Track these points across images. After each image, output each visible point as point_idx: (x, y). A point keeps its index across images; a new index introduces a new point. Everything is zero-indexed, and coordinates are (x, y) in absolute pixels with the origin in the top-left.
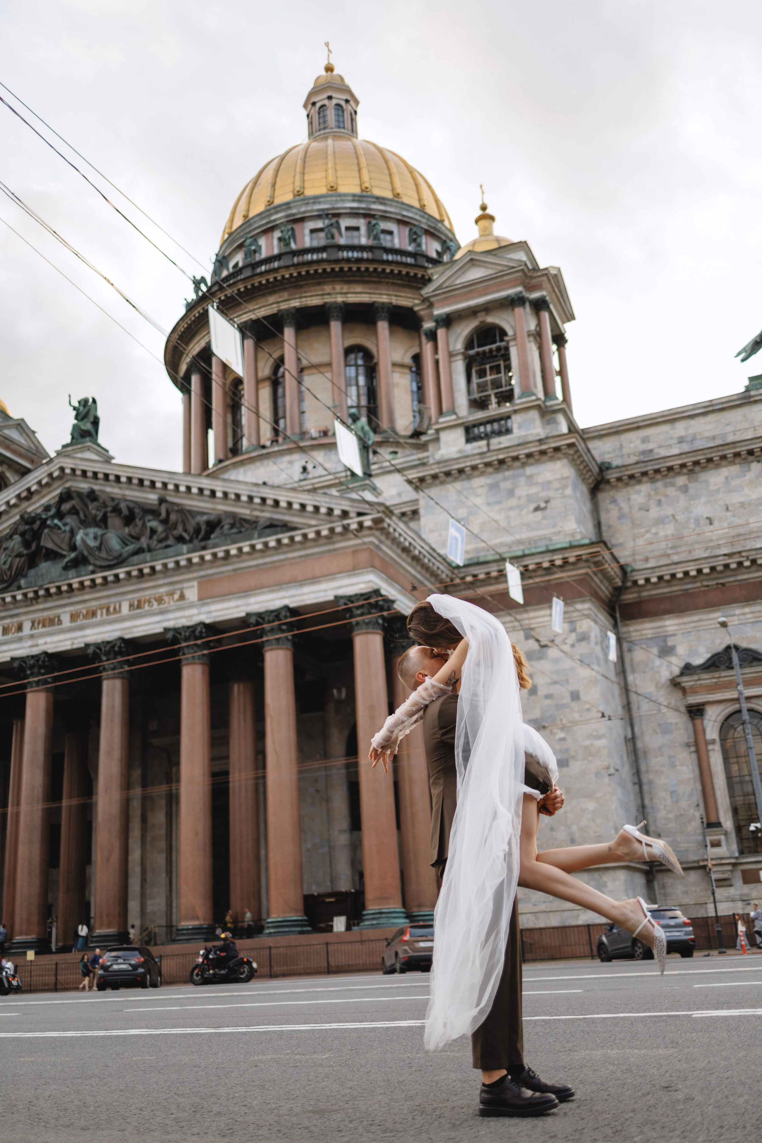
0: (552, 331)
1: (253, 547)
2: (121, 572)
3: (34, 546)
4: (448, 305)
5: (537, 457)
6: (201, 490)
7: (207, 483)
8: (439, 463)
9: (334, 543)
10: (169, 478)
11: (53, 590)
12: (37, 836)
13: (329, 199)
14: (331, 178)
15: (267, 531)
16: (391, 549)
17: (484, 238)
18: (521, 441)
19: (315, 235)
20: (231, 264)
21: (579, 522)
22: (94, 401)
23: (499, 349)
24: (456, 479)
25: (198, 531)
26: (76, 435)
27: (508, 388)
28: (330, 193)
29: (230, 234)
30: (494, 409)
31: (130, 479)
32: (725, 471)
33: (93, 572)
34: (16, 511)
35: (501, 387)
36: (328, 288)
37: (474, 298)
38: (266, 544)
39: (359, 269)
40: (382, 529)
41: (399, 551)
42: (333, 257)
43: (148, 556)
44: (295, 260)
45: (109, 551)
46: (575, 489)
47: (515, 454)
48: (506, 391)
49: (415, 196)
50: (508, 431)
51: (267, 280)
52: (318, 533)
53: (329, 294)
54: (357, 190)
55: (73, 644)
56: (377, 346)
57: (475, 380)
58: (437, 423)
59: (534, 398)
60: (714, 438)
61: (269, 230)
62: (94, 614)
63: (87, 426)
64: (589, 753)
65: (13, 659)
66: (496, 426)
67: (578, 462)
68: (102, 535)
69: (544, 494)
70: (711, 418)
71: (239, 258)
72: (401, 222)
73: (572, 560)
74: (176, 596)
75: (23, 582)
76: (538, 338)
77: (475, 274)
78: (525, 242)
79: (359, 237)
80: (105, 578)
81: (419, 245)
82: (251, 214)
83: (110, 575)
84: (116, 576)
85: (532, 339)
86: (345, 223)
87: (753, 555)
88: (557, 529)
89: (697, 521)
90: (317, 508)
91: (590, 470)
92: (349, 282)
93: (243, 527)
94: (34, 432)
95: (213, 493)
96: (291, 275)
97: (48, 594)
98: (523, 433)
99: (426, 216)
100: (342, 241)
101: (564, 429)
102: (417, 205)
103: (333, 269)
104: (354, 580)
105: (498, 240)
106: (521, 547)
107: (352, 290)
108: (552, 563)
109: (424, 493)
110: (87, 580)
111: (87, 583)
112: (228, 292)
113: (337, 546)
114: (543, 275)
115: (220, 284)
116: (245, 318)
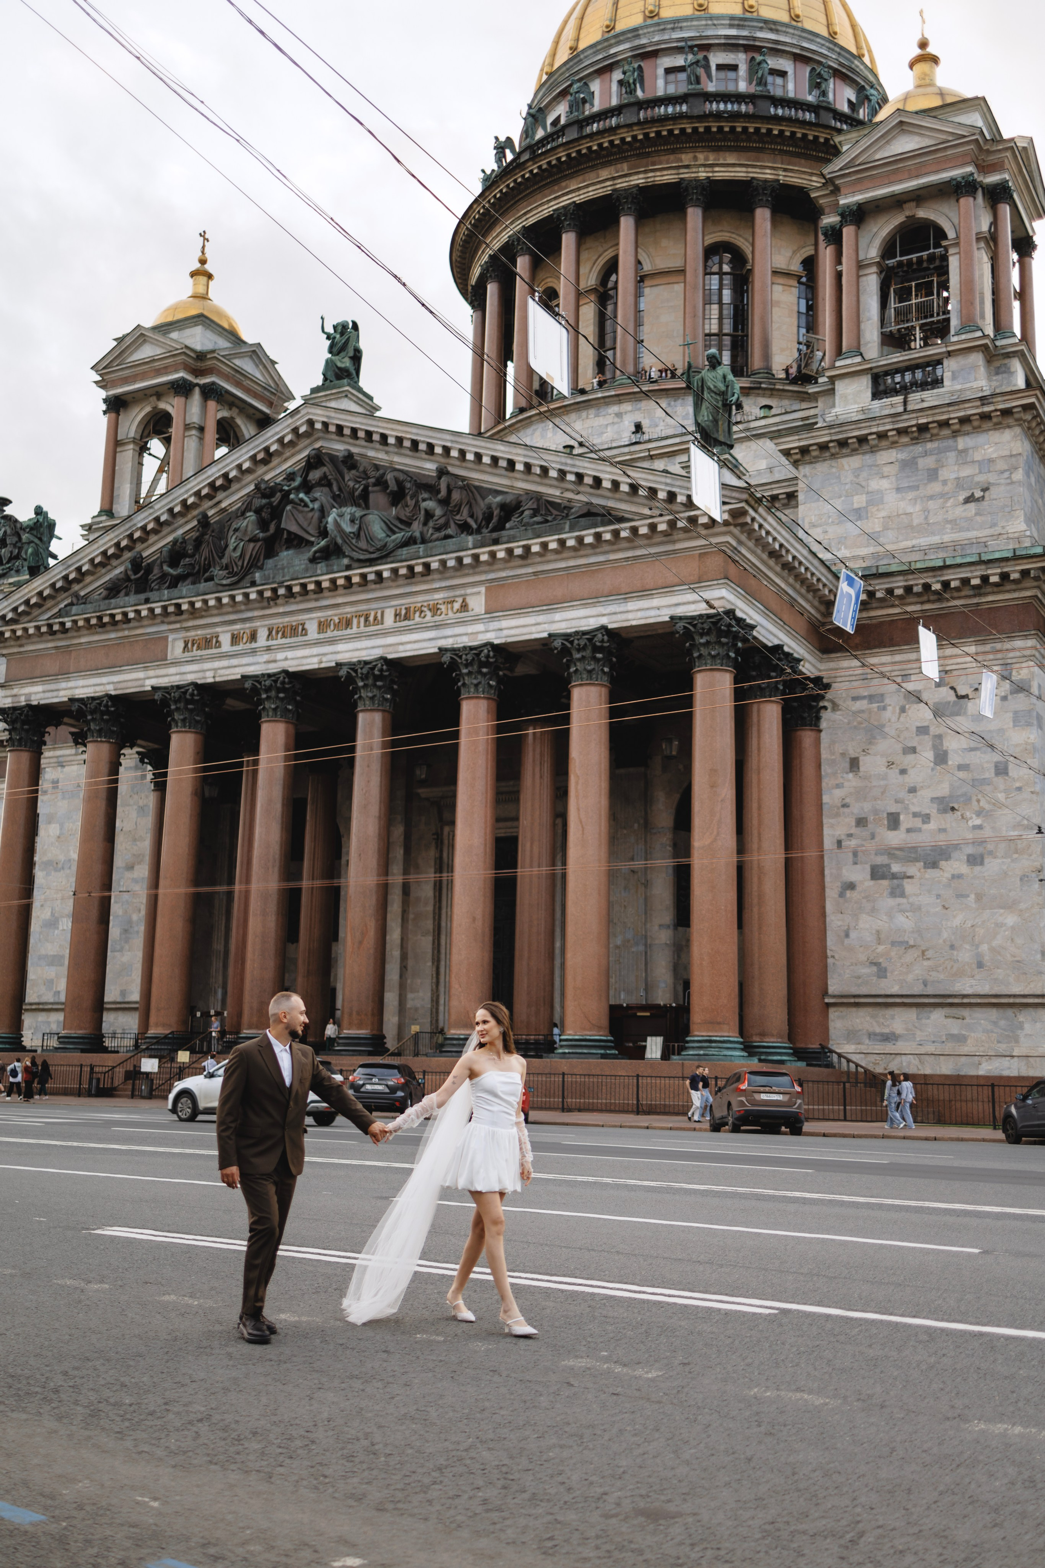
0: (1013, 232)
1: (562, 542)
2: (385, 569)
3: (272, 528)
4: (860, 191)
5: (976, 424)
6: (495, 460)
7: (502, 450)
8: (830, 427)
9: (674, 542)
10: (452, 441)
11: (296, 589)
12: (272, 907)
13: (695, 23)
15: (583, 521)
16: (753, 552)
17: (920, 90)
18: (954, 398)
19: (672, 77)
21: (1030, 520)
22: (355, 326)
23: (931, 258)
24: (854, 451)
25: (488, 517)
26: (330, 375)
27: (941, 317)
28: (697, 13)
29: (550, 75)
30: (918, 351)
31: (400, 440)
33: (348, 568)
34: (250, 478)
35: (932, 316)
36: (686, 158)
37: (901, 181)
38: (580, 540)
39: (733, 129)
40: (744, 525)
41: (765, 556)
42: (696, 112)
43: (421, 548)
44: (642, 114)
45: (370, 539)
46: (1029, 470)
47: (945, 417)
48: (938, 321)
49: (823, 18)
50: (937, 382)
51: (600, 145)
52: (653, 527)
53: (687, 167)
54: (737, 10)
55: (321, 662)
56: (753, 245)
57: (893, 304)
58: (833, 367)
59: (979, 334)
61: (605, 70)
62: (348, 624)
63: (345, 363)
64: (1015, 848)
65: (244, 677)
66: (919, 375)
67: (1037, 432)
68: (361, 517)
69: (981, 478)
72: (800, 58)
73: (1015, 576)
74: (457, 606)
75: (257, 576)
76: (992, 244)
77: (907, 144)
78: (983, 98)
79: (736, 80)
80: (364, 576)
81: (824, 94)
82: (582, 46)
83: (371, 573)
84: (379, 574)
85: (982, 245)
86: (716, 58)
88: (998, 530)
90: (653, 492)
92: (717, 149)
93: (551, 513)
94: (273, 362)
95: (511, 464)
96: (634, 137)
98: (959, 387)
99: (837, 48)
100: (711, 87)
101: (1021, 383)
102: (824, 32)
103: (695, 129)
105: (942, 93)
106: (941, 555)
107: (722, 161)
108: (985, 579)
109: (805, 470)
110: (340, 577)
111: (341, 582)
112: (544, 163)
113: (679, 546)
114: (1006, 149)
115: (532, 149)
116: (565, 201)
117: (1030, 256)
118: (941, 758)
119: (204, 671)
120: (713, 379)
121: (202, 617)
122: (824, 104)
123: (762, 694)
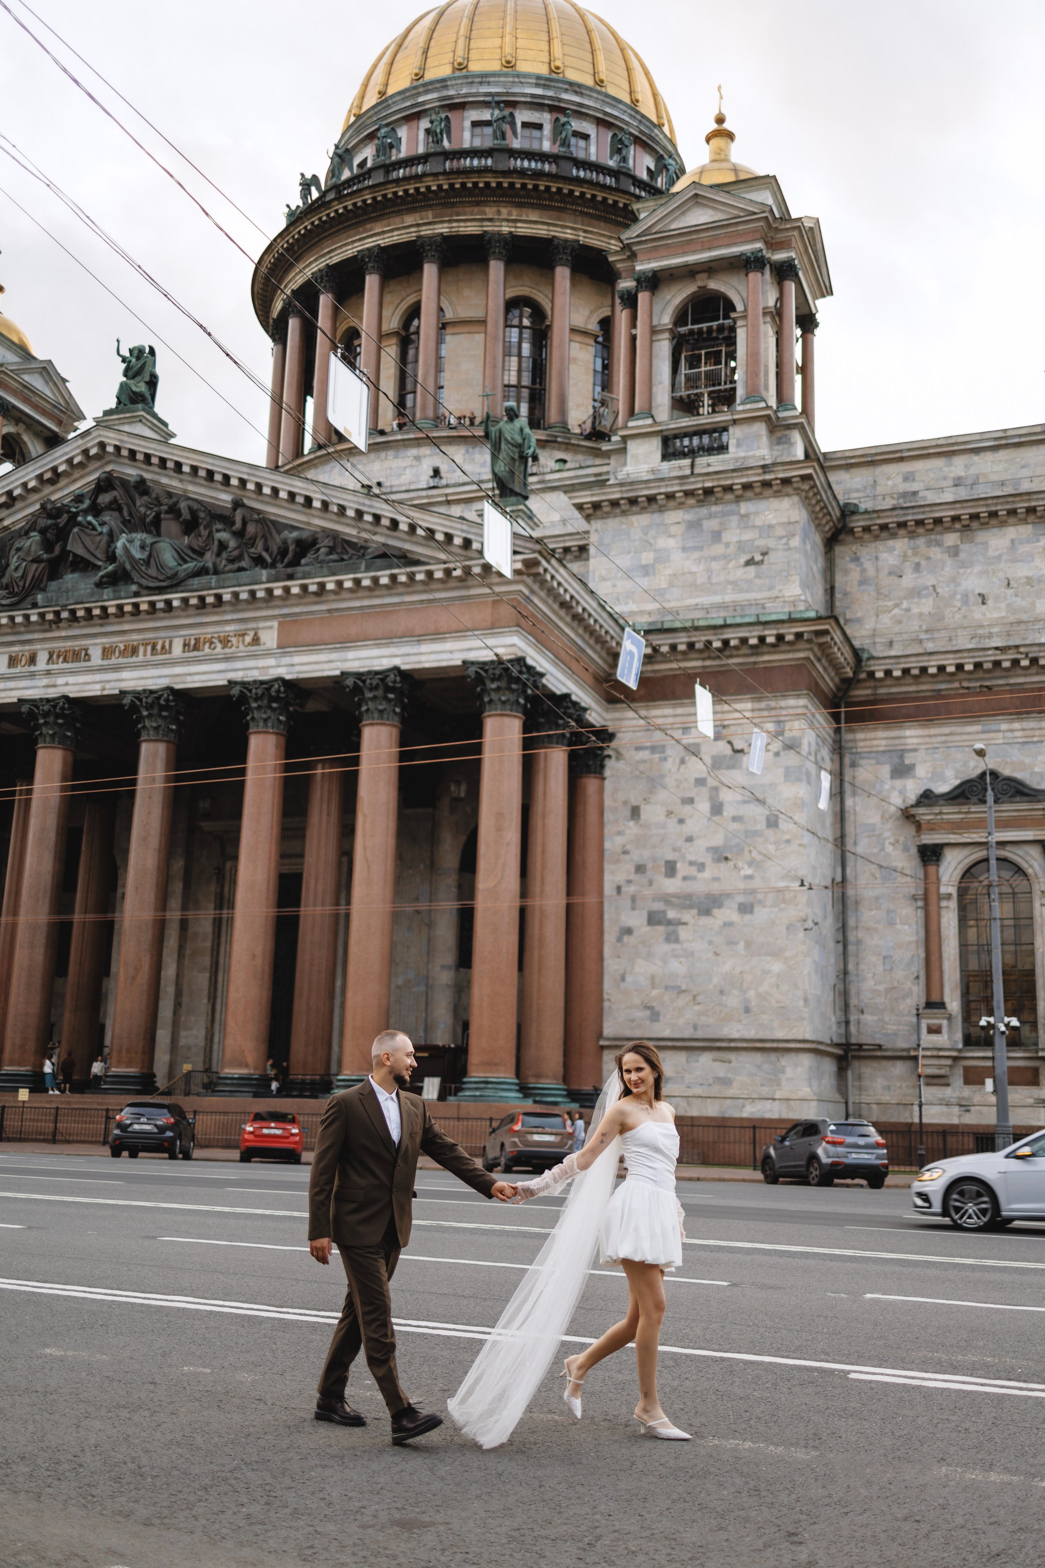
0: (797, 308)
1: (357, 582)
2: (176, 599)
3: (57, 549)
4: (656, 259)
5: (757, 490)
6: (292, 495)
7: (299, 486)
8: (622, 484)
9: (468, 588)
10: (249, 474)
11: (80, 613)
12: (41, 939)
13: (502, 79)
14: (508, 50)
15: (379, 562)
16: (545, 602)
17: (716, 165)
18: (738, 465)
19: (478, 130)
20: (357, 161)
21: (804, 585)
22: (152, 351)
23: (721, 328)
24: (644, 510)
25: (283, 552)
26: (123, 398)
27: (728, 386)
28: (504, 69)
29: (358, 117)
30: (706, 417)
31: (195, 469)
32: (1012, 532)
33: (137, 594)
34: (35, 497)
35: (720, 384)
36: (490, 212)
37: (694, 252)
38: (375, 580)
39: (536, 187)
40: (537, 575)
41: (556, 606)
42: (501, 167)
44: (448, 164)
45: (160, 567)
46: (805, 538)
47: (729, 482)
48: (725, 390)
49: (626, 86)
50: (723, 448)
51: (406, 191)
52: (448, 572)
53: (491, 220)
54: (544, 70)
55: (104, 689)
56: (552, 301)
57: (683, 370)
58: (625, 427)
59: (763, 405)
60: (1003, 484)
61: (413, 117)
62: (134, 651)
63: (141, 387)
64: (782, 898)
65: (21, 701)
66: (706, 440)
67: (814, 502)
68: (152, 544)
69: (761, 543)
70: (1002, 454)
71: (368, 153)
72: (602, 123)
73: (789, 638)
74: (248, 639)
76: (777, 319)
77: (699, 217)
78: (774, 177)
79: (541, 139)
80: (152, 604)
81: (624, 159)
82: (391, 91)
83: (160, 601)
84: (168, 603)
85: (768, 319)
86: (522, 116)
87: (1034, 652)
88: (775, 593)
89: (965, 597)
90: (449, 537)
91: (830, 515)
92: (520, 205)
93: (347, 553)
94: (64, 381)
95: (308, 500)
96: (440, 187)
97: (74, 618)
98: (742, 454)
99: (639, 117)
100: (516, 144)
101: (800, 454)
102: (627, 100)
103: (499, 184)
104: (491, 641)
105: (735, 170)
106: (722, 614)
107: (524, 218)
108: (762, 639)
109: (597, 524)
110: (127, 604)
111: (128, 608)
112: (349, 204)
113: (473, 592)
114: (794, 228)
115: (337, 189)
116: (369, 243)
117: (813, 333)
118: (717, 809)
120: (511, 430)
122: (625, 170)
123: (549, 741)
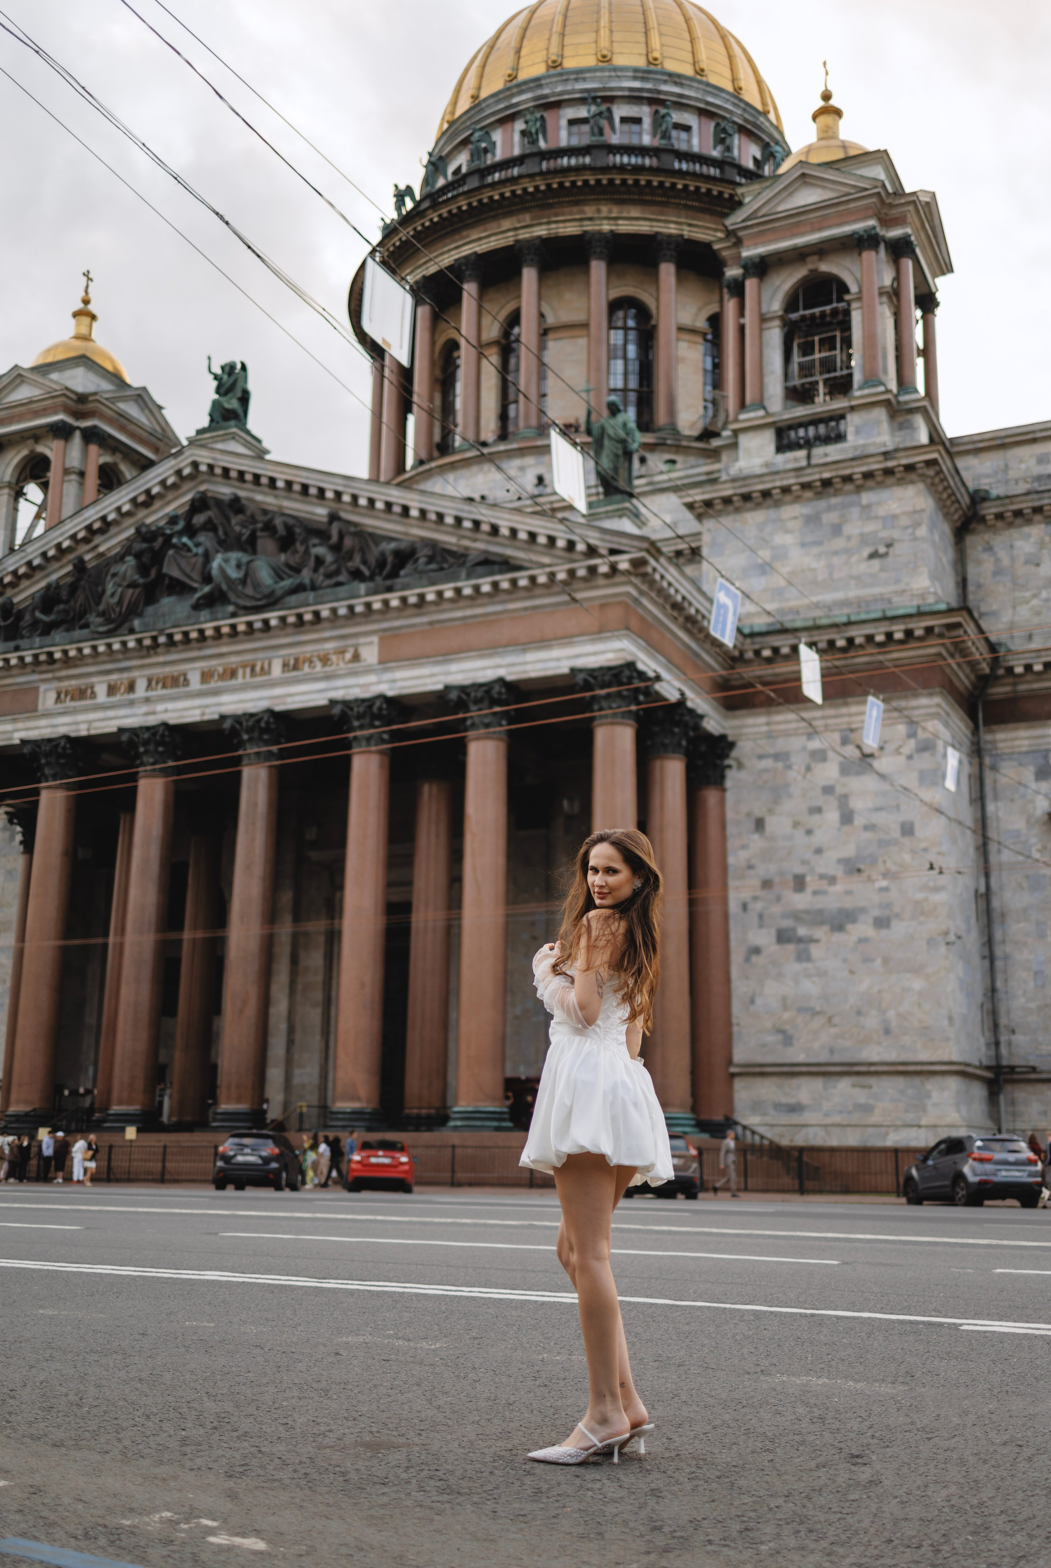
0: (916, 288)
1: (458, 591)
2: (273, 617)
3: (153, 573)
4: (763, 243)
5: (879, 478)
6: (389, 505)
7: (397, 496)
8: (734, 480)
9: (573, 592)
10: (343, 486)
11: (178, 637)
12: (147, 973)
13: (598, 74)
14: (604, 43)
15: (480, 569)
16: (654, 604)
17: (823, 143)
18: (858, 453)
19: (575, 129)
20: (451, 169)
21: (933, 577)
23: (835, 312)
24: (758, 506)
25: (382, 563)
26: (217, 416)
27: (845, 372)
28: (601, 64)
29: (451, 123)
30: (823, 404)
31: (289, 484)
33: (234, 615)
34: (130, 521)
35: (835, 370)
36: (589, 210)
37: (803, 234)
38: (477, 588)
39: (637, 182)
40: (644, 575)
41: (666, 608)
42: (599, 164)
43: (311, 596)
44: (544, 165)
45: (257, 585)
46: (931, 527)
47: (847, 472)
48: (842, 377)
49: (728, 73)
50: (840, 437)
51: (502, 195)
52: (552, 576)
53: (590, 219)
54: (640, 62)
55: (203, 714)
56: (657, 300)
57: (796, 358)
58: (736, 420)
59: (881, 389)
61: (507, 120)
62: (233, 674)
63: (233, 404)
64: (921, 911)
65: (121, 730)
66: (822, 429)
67: (940, 488)
68: (249, 563)
69: (885, 534)
71: (462, 160)
72: (704, 113)
73: (919, 633)
74: (348, 656)
75: (136, 623)
76: (894, 299)
77: (808, 197)
78: (886, 151)
79: (640, 134)
80: (250, 624)
81: (729, 149)
82: (484, 94)
83: (257, 621)
84: (266, 622)
85: (885, 299)
86: (620, 111)
88: (901, 586)
90: (552, 540)
91: (958, 501)
92: (621, 202)
93: (445, 560)
94: (160, 408)
95: (406, 510)
96: (537, 188)
97: (171, 642)
98: (861, 442)
99: (742, 105)
100: (615, 139)
101: (924, 438)
102: (729, 87)
103: (598, 181)
104: (599, 647)
105: (844, 146)
106: (846, 611)
107: (625, 215)
108: (889, 635)
109: (709, 524)
110: (225, 625)
111: (225, 630)
112: (444, 211)
113: (577, 596)
114: (909, 203)
115: (432, 198)
116: (466, 251)
117: (933, 313)
118: (847, 818)
119: (77, 723)
121: (76, 666)
122: (729, 160)
123: (665, 750)
